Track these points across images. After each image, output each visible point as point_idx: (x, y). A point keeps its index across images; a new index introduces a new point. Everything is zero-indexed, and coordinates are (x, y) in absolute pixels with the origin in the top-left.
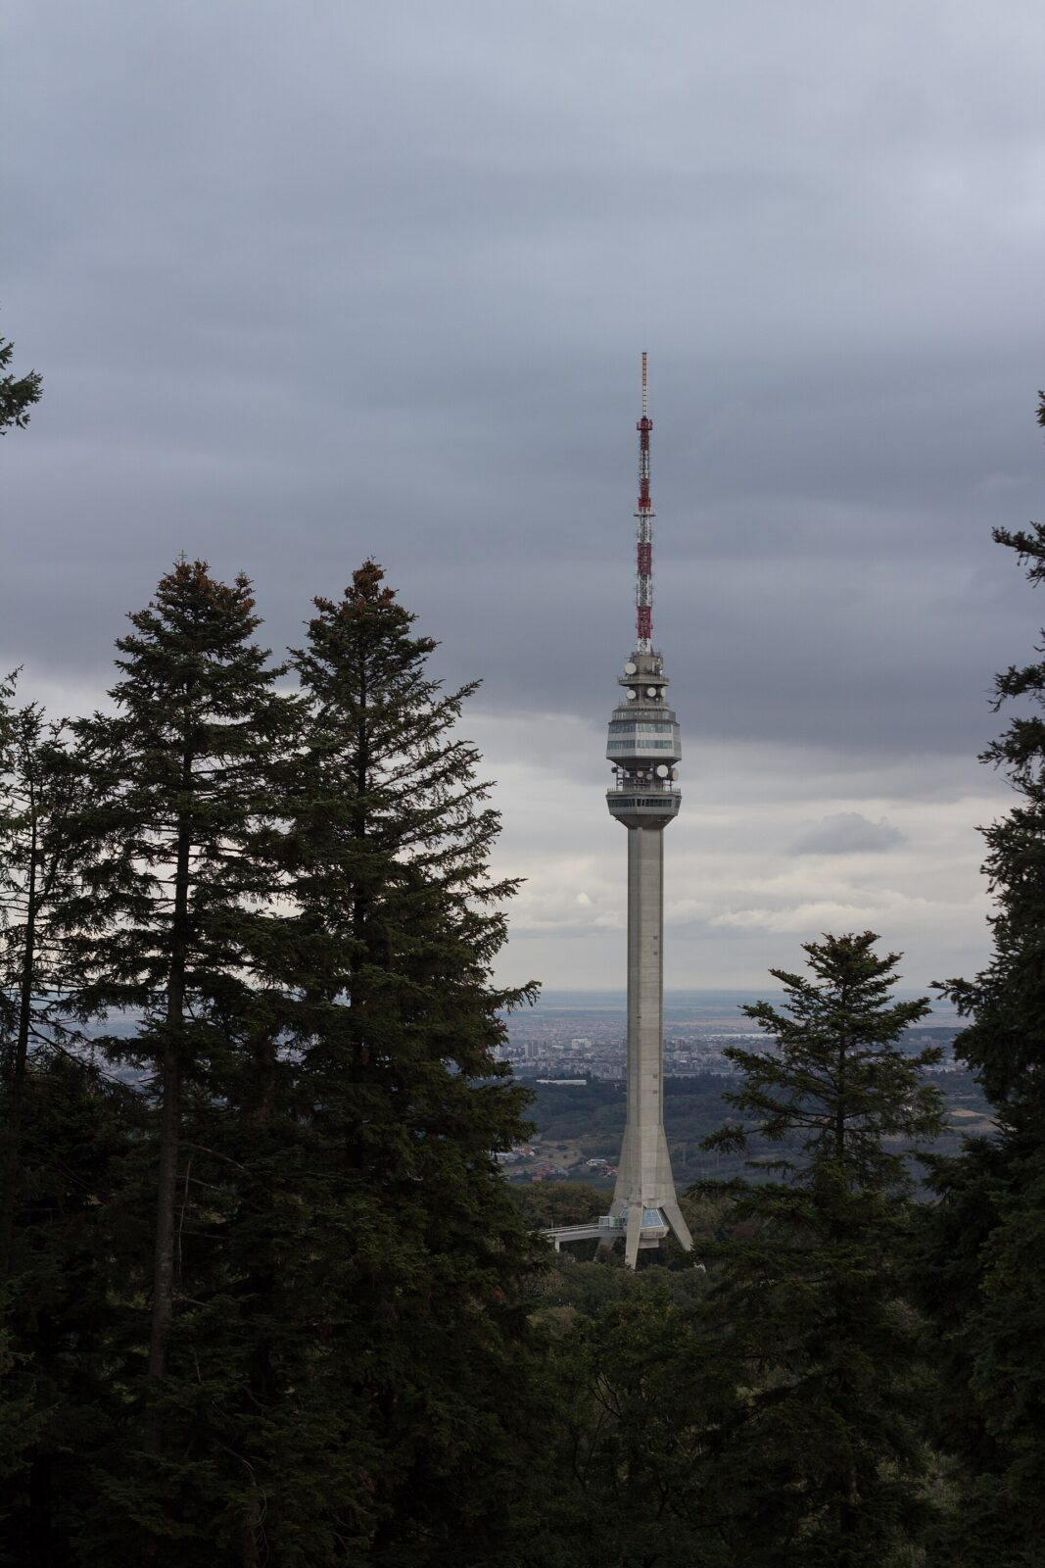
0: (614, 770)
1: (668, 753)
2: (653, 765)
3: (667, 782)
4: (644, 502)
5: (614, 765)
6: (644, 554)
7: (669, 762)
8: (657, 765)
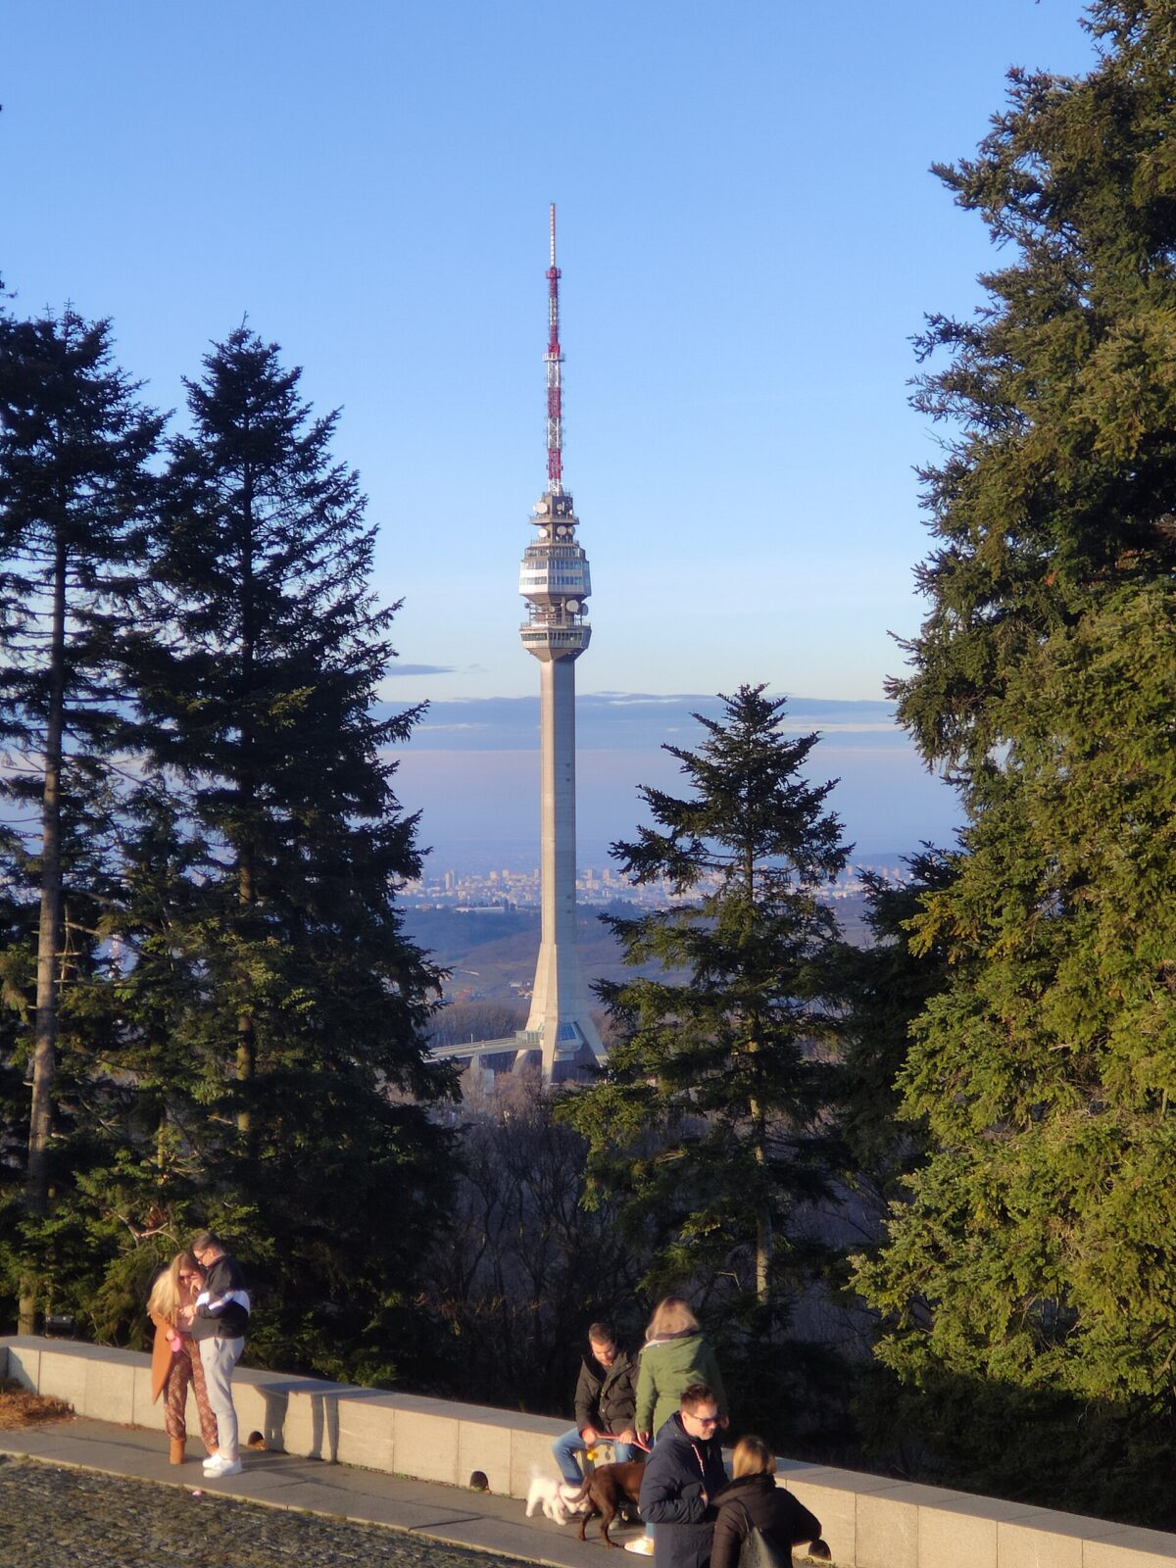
0: (528, 606)
1: (578, 589)
2: (563, 599)
3: (577, 617)
4: (554, 347)
5: (528, 601)
6: (555, 398)
7: (580, 597)
8: (567, 600)
